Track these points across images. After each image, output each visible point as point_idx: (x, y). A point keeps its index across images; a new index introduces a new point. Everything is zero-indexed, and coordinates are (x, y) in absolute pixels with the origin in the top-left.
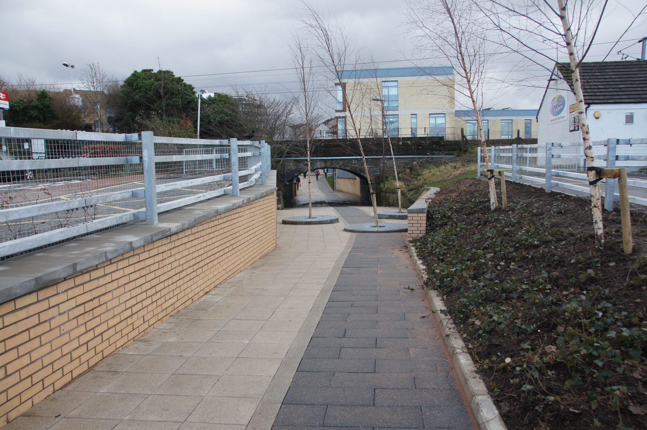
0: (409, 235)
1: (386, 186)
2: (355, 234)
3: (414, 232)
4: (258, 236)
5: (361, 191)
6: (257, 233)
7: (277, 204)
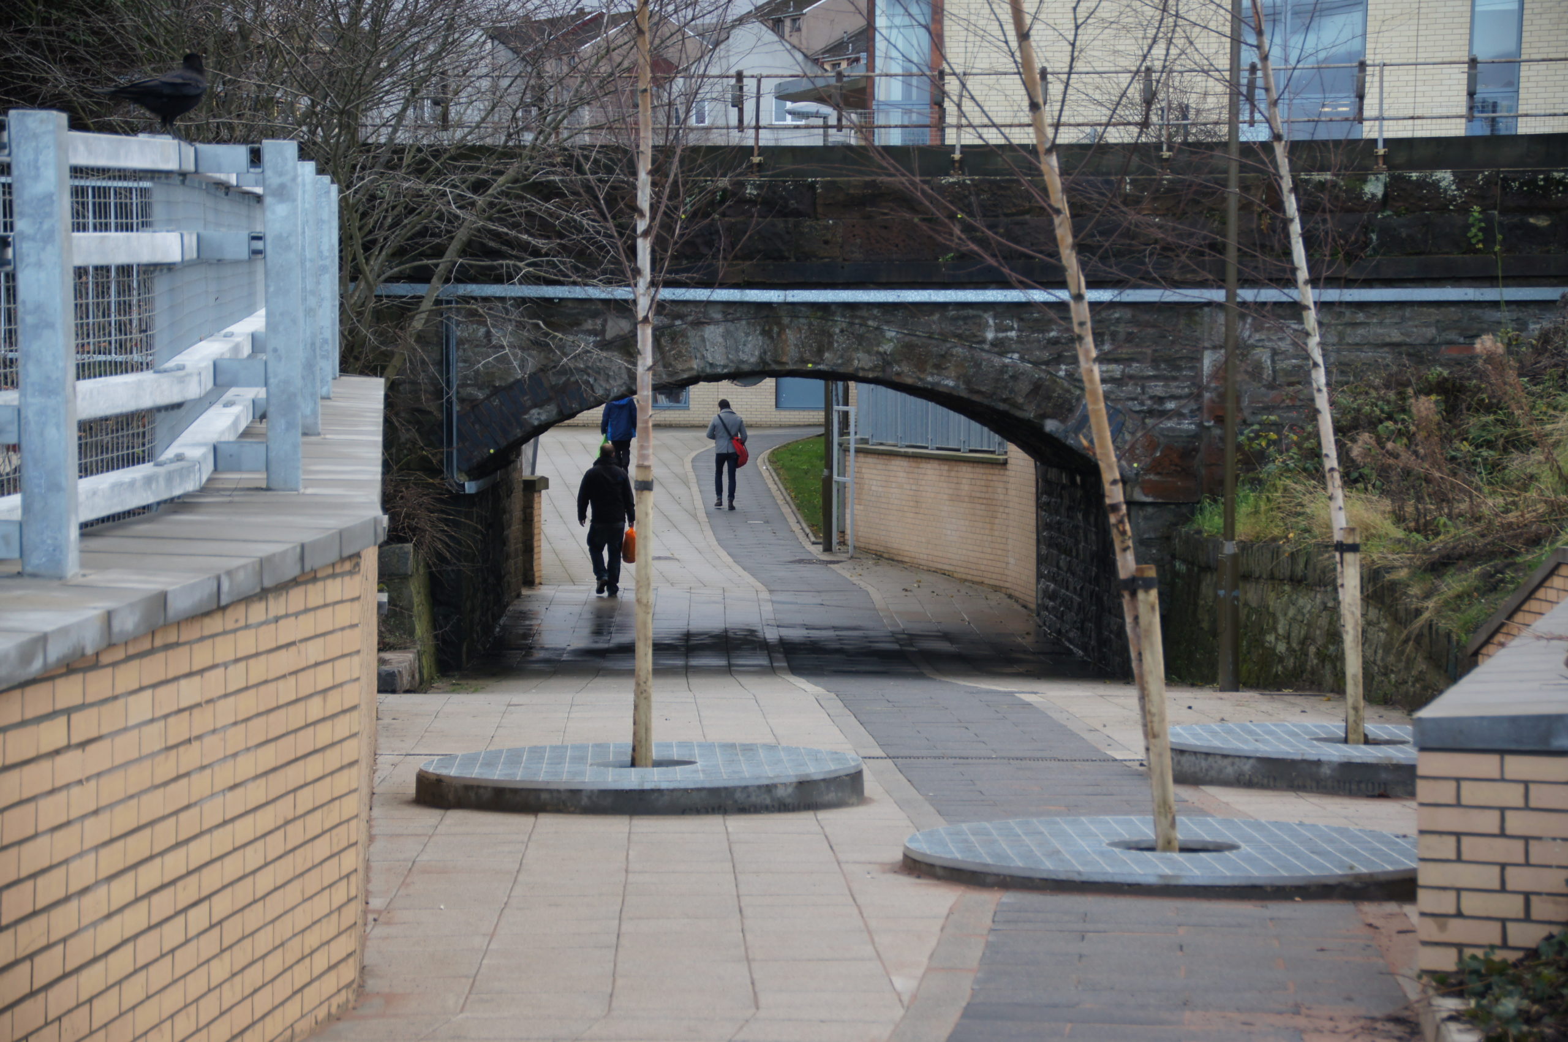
0: (1429, 930)
1: (1244, 528)
2: (988, 900)
3: (1471, 904)
4: (222, 905)
5: (1041, 560)
6: (211, 879)
7: (383, 647)
